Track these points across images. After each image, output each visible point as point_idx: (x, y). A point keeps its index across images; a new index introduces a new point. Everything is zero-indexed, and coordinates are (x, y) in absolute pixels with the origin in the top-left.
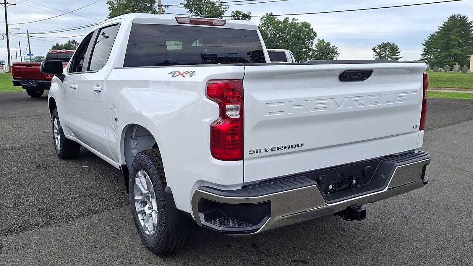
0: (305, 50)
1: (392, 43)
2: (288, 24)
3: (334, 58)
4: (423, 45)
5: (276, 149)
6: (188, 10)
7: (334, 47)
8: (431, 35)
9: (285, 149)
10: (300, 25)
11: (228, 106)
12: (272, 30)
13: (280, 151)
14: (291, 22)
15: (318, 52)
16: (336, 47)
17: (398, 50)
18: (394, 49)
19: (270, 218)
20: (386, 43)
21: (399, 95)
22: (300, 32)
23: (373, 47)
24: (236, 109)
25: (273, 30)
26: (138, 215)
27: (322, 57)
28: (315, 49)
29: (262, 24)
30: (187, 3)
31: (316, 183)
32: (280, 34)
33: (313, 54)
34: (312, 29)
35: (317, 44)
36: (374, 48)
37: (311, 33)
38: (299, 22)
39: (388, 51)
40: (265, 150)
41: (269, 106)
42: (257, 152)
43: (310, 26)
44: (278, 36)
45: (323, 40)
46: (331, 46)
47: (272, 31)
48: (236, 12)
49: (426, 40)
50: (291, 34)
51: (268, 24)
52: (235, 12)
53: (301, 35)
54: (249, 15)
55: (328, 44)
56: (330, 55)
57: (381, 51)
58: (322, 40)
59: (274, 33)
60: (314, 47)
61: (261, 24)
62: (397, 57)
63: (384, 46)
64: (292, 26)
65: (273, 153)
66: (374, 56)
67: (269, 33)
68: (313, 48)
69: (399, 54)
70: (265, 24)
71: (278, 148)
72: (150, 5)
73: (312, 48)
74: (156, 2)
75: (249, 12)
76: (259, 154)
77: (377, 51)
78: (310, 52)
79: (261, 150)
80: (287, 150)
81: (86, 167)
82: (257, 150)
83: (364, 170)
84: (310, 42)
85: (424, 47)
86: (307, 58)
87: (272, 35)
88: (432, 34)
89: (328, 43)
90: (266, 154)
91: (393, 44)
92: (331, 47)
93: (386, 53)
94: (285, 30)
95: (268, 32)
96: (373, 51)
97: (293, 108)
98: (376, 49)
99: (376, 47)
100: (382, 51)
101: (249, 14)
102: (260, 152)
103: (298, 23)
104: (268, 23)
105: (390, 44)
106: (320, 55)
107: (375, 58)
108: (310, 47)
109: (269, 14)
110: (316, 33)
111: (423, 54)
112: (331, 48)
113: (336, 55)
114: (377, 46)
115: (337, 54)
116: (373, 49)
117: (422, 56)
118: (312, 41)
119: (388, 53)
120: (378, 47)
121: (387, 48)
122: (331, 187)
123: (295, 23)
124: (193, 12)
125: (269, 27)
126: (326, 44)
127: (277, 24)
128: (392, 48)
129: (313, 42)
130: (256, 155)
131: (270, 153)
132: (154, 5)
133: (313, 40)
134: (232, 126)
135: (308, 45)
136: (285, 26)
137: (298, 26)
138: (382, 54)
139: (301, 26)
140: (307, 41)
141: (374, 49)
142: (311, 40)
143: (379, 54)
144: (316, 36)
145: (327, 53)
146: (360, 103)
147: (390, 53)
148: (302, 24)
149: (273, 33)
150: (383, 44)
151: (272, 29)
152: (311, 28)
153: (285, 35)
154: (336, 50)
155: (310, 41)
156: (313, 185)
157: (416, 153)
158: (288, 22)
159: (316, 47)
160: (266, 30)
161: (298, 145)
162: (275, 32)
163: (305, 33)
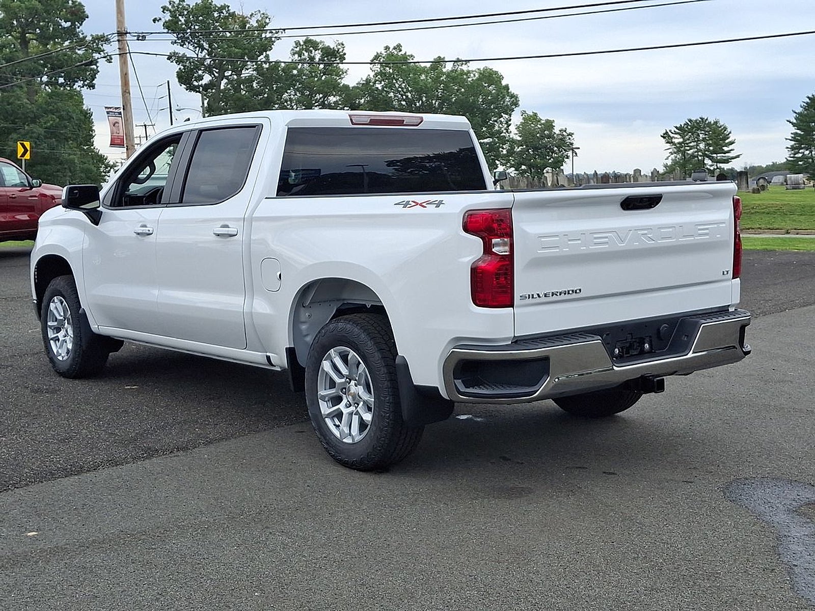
0: (491, 140)
1: (711, 120)
2: (444, 74)
3: (566, 160)
4: (792, 123)
5: (551, 295)
6: (173, 37)
7: (564, 133)
8: (808, 98)
9: (560, 295)
10: (474, 75)
11: (494, 241)
12: (402, 88)
13: (555, 298)
14: (450, 69)
15: (524, 147)
16: (568, 131)
17: (728, 138)
18: (719, 135)
19: (549, 378)
20: (696, 120)
21: (699, 227)
22: (476, 95)
23: (665, 132)
24: (504, 244)
25: (405, 90)
26: (326, 419)
27: (535, 158)
28: (515, 138)
29: (376, 75)
30: (170, 18)
31: (600, 338)
32: (424, 99)
33: (511, 152)
34: (507, 87)
35: (519, 124)
36: (667, 133)
37: (503, 97)
38: (470, 69)
39: (704, 139)
40: (538, 295)
41: (542, 240)
42: (529, 298)
43: (500, 78)
44: (418, 104)
45: (535, 114)
46: (556, 130)
47: (402, 93)
48: (305, 42)
49: (797, 111)
50: (453, 100)
51: (390, 74)
52: (302, 43)
53: (478, 101)
54: (340, 50)
55: (549, 125)
56: (553, 152)
57: (685, 140)
58: (531, 114)
59: (407, 97)
60: (514, 133)
61: (372, 74)
62: (727, 155)
63: (692, 129)
64: (454, 78)
65: (547, 299)
66: (667, 153)
67: (395, 96)
68: (511, 137)
69: (731, 147)
70: (382, 75)
71: (553, 294)
72: (69, 24)
73: (508, 134)
74: (88, 17)
75: (340, 42)
76: (531, 301)
77: (676, 141)
78: (504, 147)
79: (533, 295)
80: (563, 297)
81: (134, 387)
82: (529, 295)
83: (659, 329)
84: (502, 119)
85: (794, 130)
86: (497, 162)
87: (404, 103)
88: (810, 96)
89: (547, 121)
90: (538, 300)
91: (716, 123)
92: (558, 132)
93: (697, 145)
94: (437, 90)
95: (392, 94)
96: (663, 140)
97: (569, 243)
98: (672, 135)
99: (673, 132)
100: (687, 142)
101: (339, 47)
102: (533, 297)
103: (469, 72)
104: (391, 71)
105: (707, 122)
106: (529, 152)
107: (670, 158)
108: (502, 132)
109: (391, 48)
110: (517, 97)
111: (792, 148)
112: (558, 135)
113: (570, 153)
114: (673, 129)
115: (573, 150)
116: (664, 138)
117: (790, 153)
118: (507, 116)
119: (702, 146)
120: (677, 131)
121: (699, 132)
122: (617, 351)
123: (462, 73)
124: (189, 43)
125: (394, 81)
126: (543, 124)
127: (414, 74)
128: (713, 133)
129: (510, 120)
130: (527, 301)
131: (543, 299)
132: (81, 25)
133: (510, 115)
134: (501, 264)
135: (497, 128)
136: (436, 80)
137: (470, 79)
138: (688, 148)
139: (478, 79)
140: (495, 119)
141: (666, 136)
142: (504, 115)
143: (679, 148)
144: (516, 104)
145: (546, 147)
146: (649, 237)
147: (709, 145)
148: (481, 73)
149: (404, 97)
150: (689, 123)
151: (403, 85)
152: (504, 83)
153: (437, 103)
154: (570, 139)
155: (502, 116)
156: (597, 341)
157: (730, 311)
158: (444, 70)
159: (517, 132)
160: (385, 89)
161: (576, 291)
162: (409, 95)
163: (489, 98)
